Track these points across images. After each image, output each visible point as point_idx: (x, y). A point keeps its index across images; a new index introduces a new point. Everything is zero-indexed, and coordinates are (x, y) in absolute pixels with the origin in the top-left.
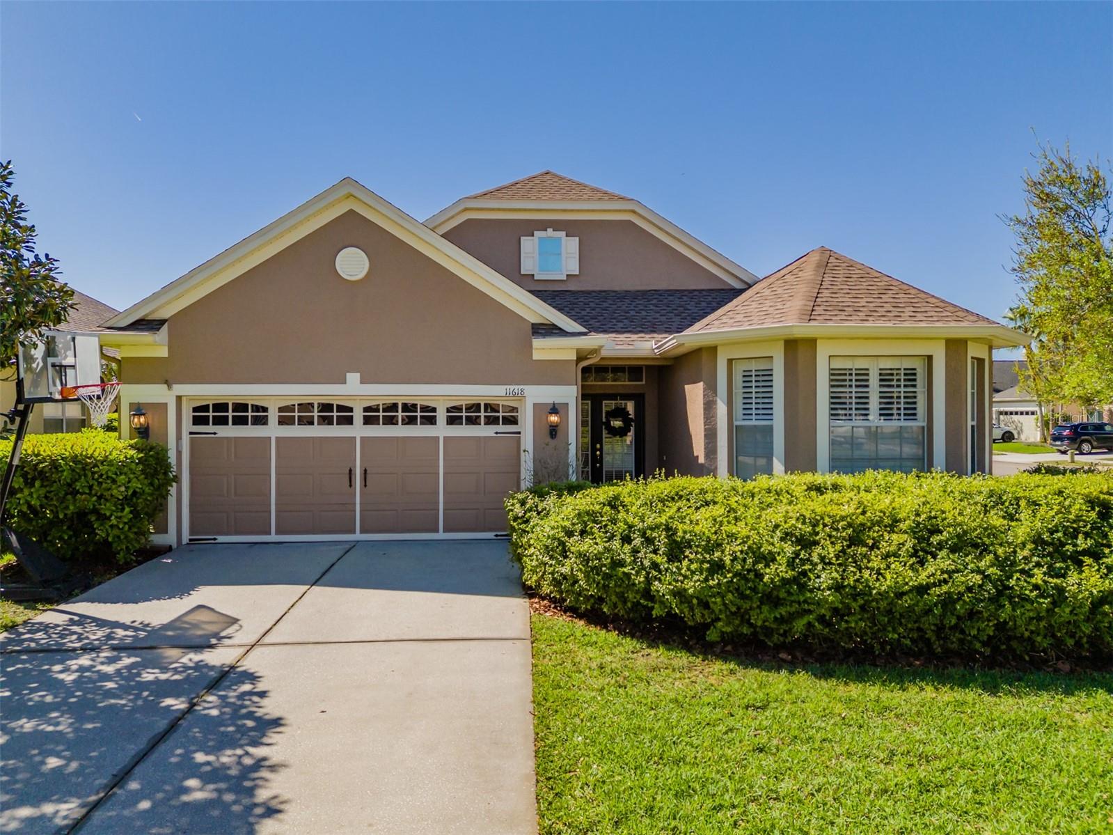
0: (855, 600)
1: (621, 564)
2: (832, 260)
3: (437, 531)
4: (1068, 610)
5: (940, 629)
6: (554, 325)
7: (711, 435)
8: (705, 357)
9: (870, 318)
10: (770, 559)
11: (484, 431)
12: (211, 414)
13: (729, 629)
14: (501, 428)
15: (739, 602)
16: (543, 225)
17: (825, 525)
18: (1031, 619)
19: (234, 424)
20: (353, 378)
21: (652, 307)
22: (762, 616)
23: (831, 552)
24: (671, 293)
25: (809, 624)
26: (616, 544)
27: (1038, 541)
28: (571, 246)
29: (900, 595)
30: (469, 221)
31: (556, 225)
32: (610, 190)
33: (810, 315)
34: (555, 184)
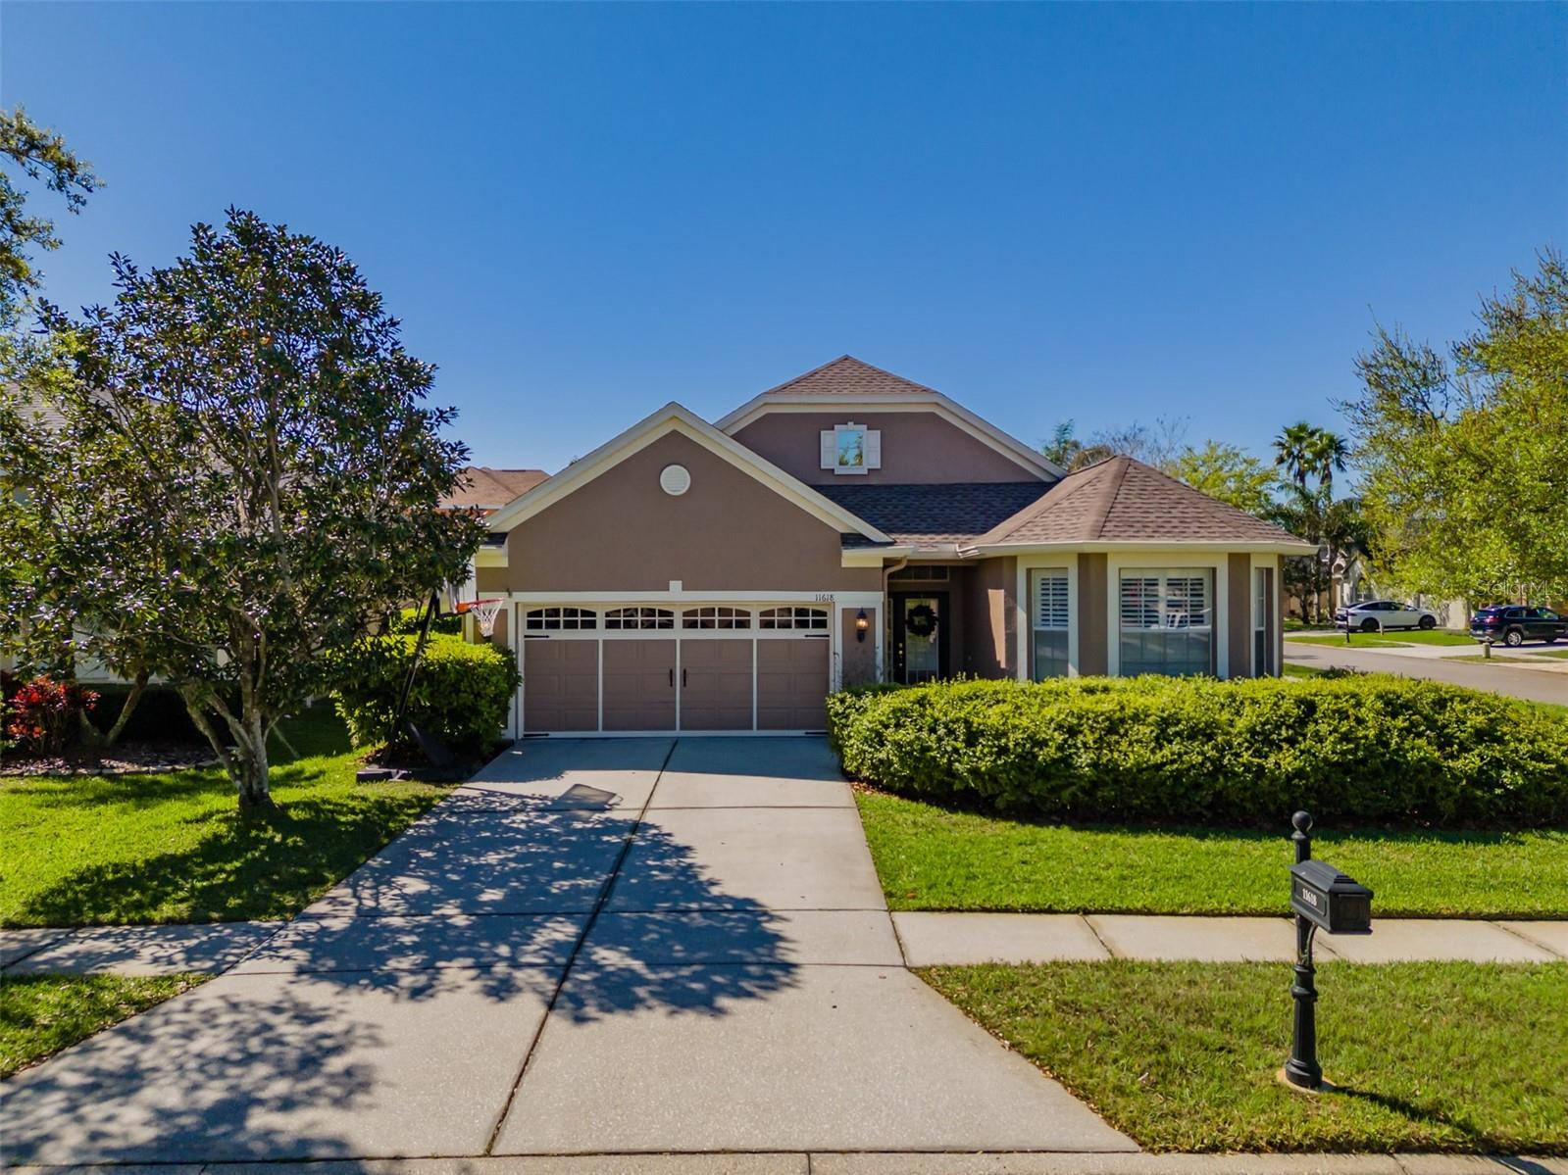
0: (1108, 775)
1: (929, 749)
2: (1130, 470)
3: (751, 728)
4: (1267, 782)
5: (1173, 797)
6: (861, 535)
7: (1011, 639)
8: (1006, 565)
9: (1156, 535)
10: (1044, 744)
11: (796, 634)
12: (544, 619)
13: (1013, 798)
14: (811, 631)
15: (1020, 777)
16: (844, 419)
17: (1088, 719)
18: (1240, 789)
19: (565, 627)
20: (676, 585)
21: (956, 504)
22: (1037, 788)
23: (1090, 739)
24: (977, 487)
25: (1074, 795)
26: (924, 734)
27: (1252, 731)
28: (873, 439)
29: (1140, 771)
30: (768, 415)
31: (858, 419)
32: (913, 380)
33: (1100, 532)
34: (856, 373)
